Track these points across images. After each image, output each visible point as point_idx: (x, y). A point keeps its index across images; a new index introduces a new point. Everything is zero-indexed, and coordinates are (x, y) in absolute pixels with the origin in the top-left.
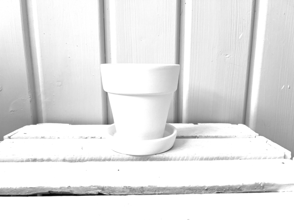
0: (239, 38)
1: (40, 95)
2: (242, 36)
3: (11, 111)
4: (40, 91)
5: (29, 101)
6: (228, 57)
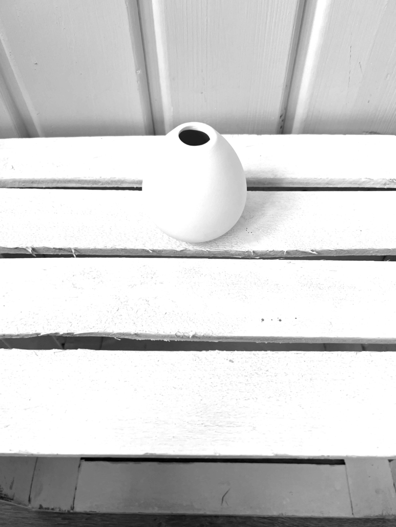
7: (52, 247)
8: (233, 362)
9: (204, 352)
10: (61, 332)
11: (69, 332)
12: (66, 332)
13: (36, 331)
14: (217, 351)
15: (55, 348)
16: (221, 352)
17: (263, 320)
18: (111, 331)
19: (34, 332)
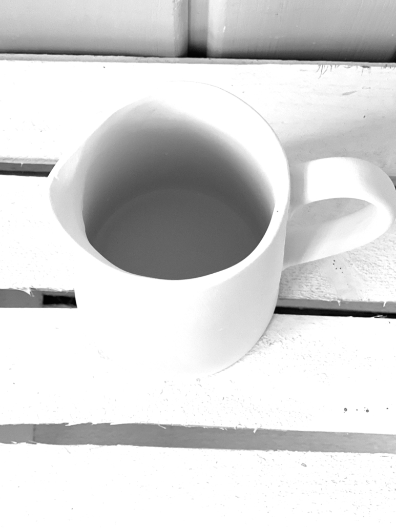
8: (306, 466)
9: (272, 451)
12: (100, 422)
13: (62, 420)
14: (287, 451)
15: (90, 443)
16: (291, 452)
17: (346, 410)
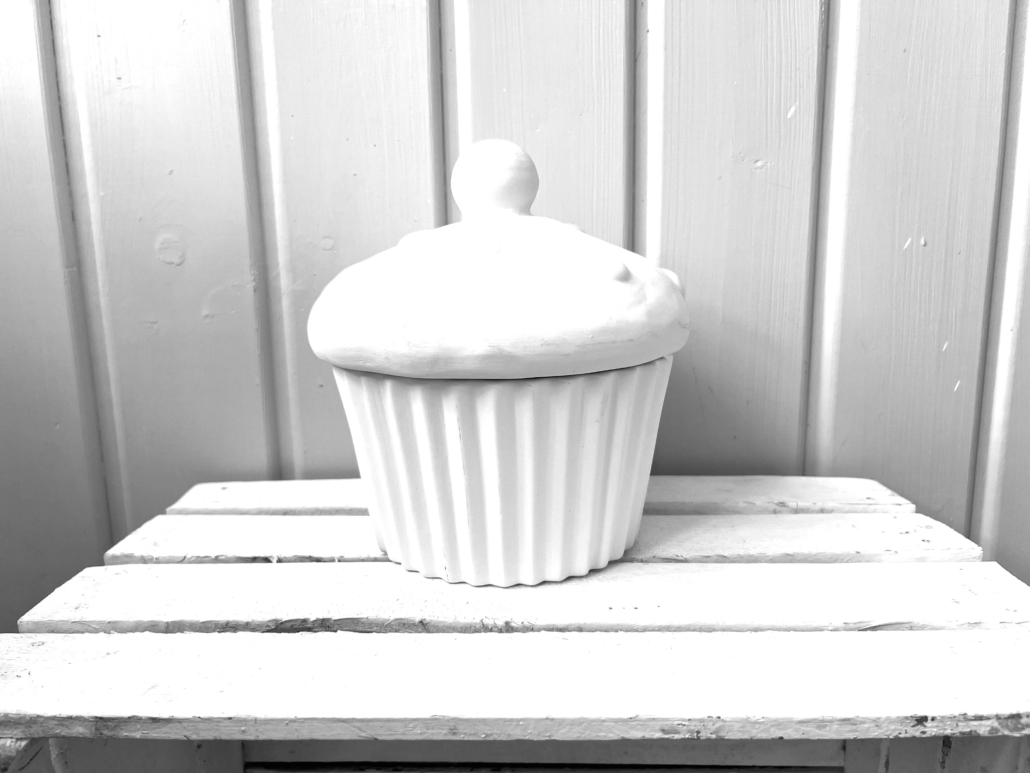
0: (789, 116)
1: (278, 274)
2: (796, 111)
3: (207, 316)
4: (278, 264)
5: (252, 290)
6: (761, 168)
7: (307, 554)
10: (313, 618)
11: (326, 616)
12: (321, 617)
15: (303, 631)
18: (387, 617)
19: (273, 617)
